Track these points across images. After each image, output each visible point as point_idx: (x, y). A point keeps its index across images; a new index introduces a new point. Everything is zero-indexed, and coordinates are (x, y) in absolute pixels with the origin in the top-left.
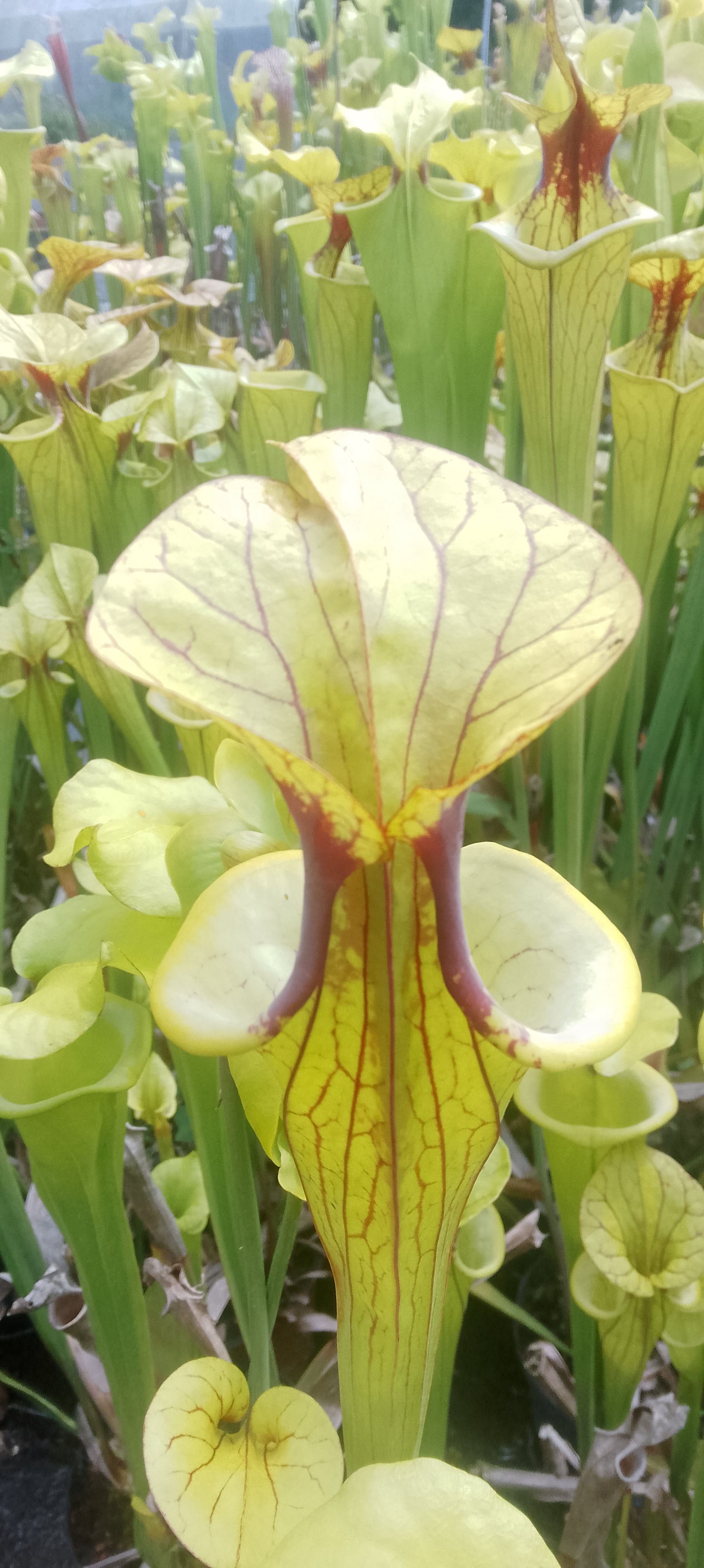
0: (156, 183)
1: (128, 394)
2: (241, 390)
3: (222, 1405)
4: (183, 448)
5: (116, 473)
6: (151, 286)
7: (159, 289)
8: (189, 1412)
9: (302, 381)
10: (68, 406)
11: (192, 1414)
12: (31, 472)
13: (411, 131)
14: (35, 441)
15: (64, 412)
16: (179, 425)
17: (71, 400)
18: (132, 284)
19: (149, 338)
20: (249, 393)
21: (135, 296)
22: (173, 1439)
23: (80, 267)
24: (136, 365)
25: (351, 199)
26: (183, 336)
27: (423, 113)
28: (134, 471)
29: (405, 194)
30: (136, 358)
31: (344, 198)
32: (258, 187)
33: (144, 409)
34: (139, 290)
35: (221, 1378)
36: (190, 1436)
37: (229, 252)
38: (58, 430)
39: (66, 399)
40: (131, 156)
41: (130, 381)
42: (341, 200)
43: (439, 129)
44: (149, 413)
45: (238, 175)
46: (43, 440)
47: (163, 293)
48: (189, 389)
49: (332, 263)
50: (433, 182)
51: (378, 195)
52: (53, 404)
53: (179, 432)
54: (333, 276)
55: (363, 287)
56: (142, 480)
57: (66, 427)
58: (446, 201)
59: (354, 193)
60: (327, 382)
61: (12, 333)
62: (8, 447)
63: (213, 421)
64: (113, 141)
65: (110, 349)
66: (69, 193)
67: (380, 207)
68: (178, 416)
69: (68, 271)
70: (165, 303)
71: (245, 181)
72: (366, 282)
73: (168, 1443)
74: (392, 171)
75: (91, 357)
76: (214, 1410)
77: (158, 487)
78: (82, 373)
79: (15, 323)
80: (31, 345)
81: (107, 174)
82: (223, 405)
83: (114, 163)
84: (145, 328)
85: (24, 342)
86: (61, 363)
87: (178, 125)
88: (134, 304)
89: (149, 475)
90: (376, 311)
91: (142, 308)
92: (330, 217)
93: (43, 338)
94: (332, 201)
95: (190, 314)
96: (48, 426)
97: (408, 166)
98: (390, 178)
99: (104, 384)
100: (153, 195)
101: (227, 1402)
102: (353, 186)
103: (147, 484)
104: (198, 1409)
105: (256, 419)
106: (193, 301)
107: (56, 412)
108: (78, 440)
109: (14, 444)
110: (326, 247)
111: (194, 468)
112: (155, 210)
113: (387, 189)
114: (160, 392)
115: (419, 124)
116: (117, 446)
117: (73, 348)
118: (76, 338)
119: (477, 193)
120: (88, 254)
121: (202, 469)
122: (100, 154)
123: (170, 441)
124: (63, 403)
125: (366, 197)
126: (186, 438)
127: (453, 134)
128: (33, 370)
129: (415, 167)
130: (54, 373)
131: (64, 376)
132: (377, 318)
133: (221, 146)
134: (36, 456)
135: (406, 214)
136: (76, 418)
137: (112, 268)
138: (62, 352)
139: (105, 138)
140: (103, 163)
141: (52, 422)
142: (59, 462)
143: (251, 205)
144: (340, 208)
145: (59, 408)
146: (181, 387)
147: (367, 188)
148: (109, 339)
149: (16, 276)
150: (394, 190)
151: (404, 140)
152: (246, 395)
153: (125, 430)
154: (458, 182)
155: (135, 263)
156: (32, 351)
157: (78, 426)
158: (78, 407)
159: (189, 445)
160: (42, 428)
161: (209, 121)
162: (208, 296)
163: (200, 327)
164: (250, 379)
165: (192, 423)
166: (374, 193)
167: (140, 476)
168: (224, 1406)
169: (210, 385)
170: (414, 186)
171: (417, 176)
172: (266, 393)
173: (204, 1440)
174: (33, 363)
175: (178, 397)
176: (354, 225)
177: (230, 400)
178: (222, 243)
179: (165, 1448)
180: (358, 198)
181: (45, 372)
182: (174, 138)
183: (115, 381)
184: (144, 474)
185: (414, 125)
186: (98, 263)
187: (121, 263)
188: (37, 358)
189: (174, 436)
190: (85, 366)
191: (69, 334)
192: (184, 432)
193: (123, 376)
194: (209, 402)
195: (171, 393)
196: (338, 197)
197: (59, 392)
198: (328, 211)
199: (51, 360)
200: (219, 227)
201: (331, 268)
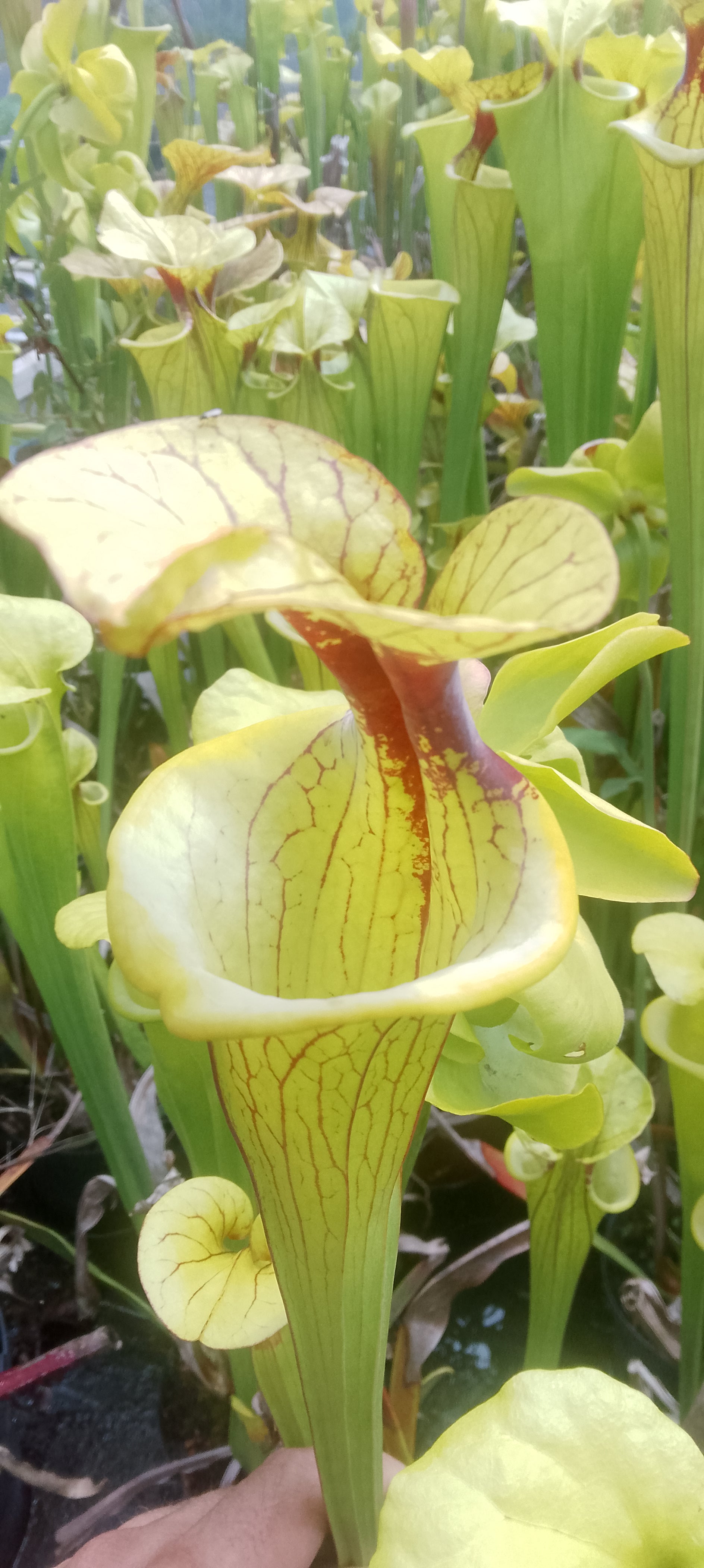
0: (271, 91)
1: (246, 305)
2: (371, 301)
3: (224, 1219)
4: (310, 359)
5: (240, 383)
6: (274, 193)
7: (278, 197)
8: (189, 1218)
9: (436, 290)
10: (197, 312)
11: (190, 1219)
12: (158, 379)
13: (566, 25)
14: (163, 347)
15: (193, 319)
16: (307, 334)
17: (200, 305)
18: (253, 191)
19: (273, 247)
20: (380, 302)
21: (256, 204)
22: (168, 1234)
23: (203, 172)
24: (259, 275)
25: (498, 98)
26: (302, 248)
27: (580, 6)
28: (257, 383)
29: (556, 93)
30: (260, 267)
31: (491, 96)
32: (376, 96)
33: (271, 317)
34: (261, 197)
35: (224, 1195)
36: (186, 1236)
37: (345, 163)
38: (187, 337)
39: (196, 305)
40: (247, 61)
41: (248, 293)
42: (488, 98)
43: (598, 22)
44: (275, 322)
45: (355, 85)
46: (172, 347)
47: (286, 200)
48: (319, 297)
49: (473, 166)
50: (586, 80)
51: (526, 93)
52: (183, 310)
53: (307, 343)
54: (473, 178)
55: (505, 191)
56: (266, 391)
57: (195, 334)
58: (600, 99)
59: (502, 91)
60: (460, 291)
61: (143, 235)
62: (135, 353)
63: (340, 332)
64: (229, 46)
65: (236, 256)
66: (181, 102)
67: (530, 105)
68: (306, 325)
69: (192, 176)
70: (288, 211)
71: (361, 91)
72: (509, 185)
73: (163, 1237)
74: (544, 67)
75: (217, 263)
76: (215, 1220)
77: (283, 399)
78: (209, 279)
79: (147, 224)
80: (163, 248)
81: (220, 81)
82: (353, 314)
83: (230, 69)
84: (269, 235)
85: (156, 245)
86: (193, 268)
87: (296, 31)
88: (255, 212)
89: (271, 387)
90: (517, 215)
91: (264, 217)
92: (474, 116)
93: (174, 241)
94: (477, 99)
95: (311, 222)
96: (176, 334)
97: (562, 62)
98: (541, 76)
99: (226, 294)
100: (268, 103)
101: (229, 1218)
102: (499, 83)
103: (271, 396)
104: (198, 1217)
105: (386, 330)
106: (316, 209)
107: (185, 319)
108: (206, 348)
109: (142, 350)
110: (468, 148)
111: (321, 379)
112: (270, 118)
113: (536, 88)
114: (289, 301)
115: (575, 17)
116: (240, 358)
117: (205, 252)
118: (207, 242)
119: (633, 92)
120: (213, 157)
121: (328, 381)
122: (213, 61)
123: (297, 350)
124: (192, 309)
125: (514, 95)
126: (314, 348)
127: (610, 30)
128: (163, 273)
129: (570, 63)
130: (185, 277)
131: (194, 282)
132: (518, 222)
133: (339, 53)
134: (164, 364)
135: (556, 112)
136: (205, 326)
137: (233, 175)
138: (194, 256)
139: (221, 43)
140: (219, 69)
141: (182, 330)
142: (186, 370)
143: (368, 115)
144: (487, 106)
145: (188, 314)
146: (310, 296)
147: (514, 86)
148: (237, 244)
149: (139, 180)
150: (546, 87)
151: (558, 35)
152: (376, 304)
153: (251, 339)
154: (609, 80)
155: (256, 170)
156: (164, 255)
157: (207, 332)
158: (207, 313)
159: (317, 357)
160: (170, 335)
161: (328, 27)
162: (331, 204)
163: (321, 239)
164: (381, 288)
165: (320, 333)
166: (522, 91)
167: (263, 387)
168: (226, 1220)
169: (340, 294)
170: (567, 84)
171: (571, 72)
172: (399, 303)
173: (201, 1244)
174: (165, 266)
175: (307, 305)
176: (500, 124)
177: (360, 309)
178: (338, 154)
179: (159, 1241)
180: (505, 96)
181: (176, 276)
182: (292, 44)
183: (237, 292)
184: (267, 385)
185: (570, 19)
186: (221, 168)
187: (242, 170)
188: (168, 261)
189: (302, 346)
190: (212, 272)
191: (201, 237)
192: (312, 343)
193: (246, 286)
194: (340, 312)
195: (300, 302)
196: (485, 95)
197: (189, 297)
198: (473, 110)
199: (181, 264)
200: (337, 137)
201: (471, 171)
